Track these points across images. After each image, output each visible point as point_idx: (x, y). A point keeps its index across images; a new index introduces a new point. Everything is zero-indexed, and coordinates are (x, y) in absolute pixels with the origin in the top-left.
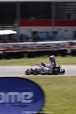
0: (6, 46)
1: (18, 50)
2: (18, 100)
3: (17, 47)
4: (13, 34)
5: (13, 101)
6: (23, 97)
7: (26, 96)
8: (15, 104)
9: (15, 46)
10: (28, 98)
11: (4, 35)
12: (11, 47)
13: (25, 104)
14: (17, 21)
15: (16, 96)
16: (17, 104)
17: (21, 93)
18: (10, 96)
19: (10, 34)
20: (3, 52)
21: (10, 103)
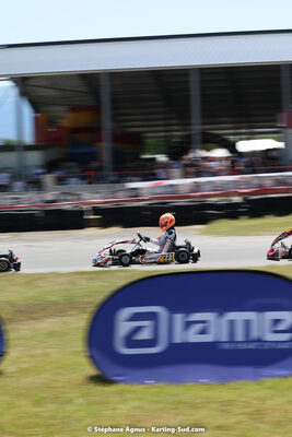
0: (256, 182)
1: (287, 191)
2: (255, 334)
3: (285, 183)
4: (275, 149)
5: (240, 337)
6: (267, 325)
7: (277, 322)
8: (245, 346)
9: (279, 182)
10: (281, 327)
11: (253, 154)
12: (268, 184)
13: (273, 345)
14: (284, 116)
15: (247, 323)
16: (251, 346)
17: (261, 315)
18: (232, 323)
19: (268, 150)
20: (245, 199)
21: (231, 341)
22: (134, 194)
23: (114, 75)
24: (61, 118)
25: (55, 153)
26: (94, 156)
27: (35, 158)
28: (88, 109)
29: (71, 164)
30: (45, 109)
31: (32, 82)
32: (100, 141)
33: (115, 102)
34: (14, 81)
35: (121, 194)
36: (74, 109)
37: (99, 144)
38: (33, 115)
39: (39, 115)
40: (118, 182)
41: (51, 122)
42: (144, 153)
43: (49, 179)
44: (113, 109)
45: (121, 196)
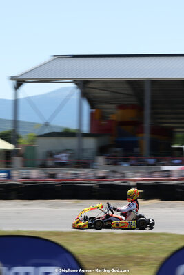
22: (166, 175)
23: (155, 83)
24: (112, 114)
25: (106, 140)
26: (136, 144)
27: (91, 144)
28: (133, 107)
29: (118, 149)
30: (99, 106)
31: (90, 85)
32: (142, 133)
33: (153, 103)
34: (76, 84)
35: (156, 174)
36: (122, 107)
37: (140, 135)
38: (90, 110)
39: (94, 110)
40: (154, 165)
41: (103, 116)
42: (174, 144)
43: (101, 160)
44: (152, 108)
45: (156, 176)
